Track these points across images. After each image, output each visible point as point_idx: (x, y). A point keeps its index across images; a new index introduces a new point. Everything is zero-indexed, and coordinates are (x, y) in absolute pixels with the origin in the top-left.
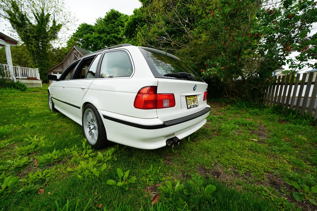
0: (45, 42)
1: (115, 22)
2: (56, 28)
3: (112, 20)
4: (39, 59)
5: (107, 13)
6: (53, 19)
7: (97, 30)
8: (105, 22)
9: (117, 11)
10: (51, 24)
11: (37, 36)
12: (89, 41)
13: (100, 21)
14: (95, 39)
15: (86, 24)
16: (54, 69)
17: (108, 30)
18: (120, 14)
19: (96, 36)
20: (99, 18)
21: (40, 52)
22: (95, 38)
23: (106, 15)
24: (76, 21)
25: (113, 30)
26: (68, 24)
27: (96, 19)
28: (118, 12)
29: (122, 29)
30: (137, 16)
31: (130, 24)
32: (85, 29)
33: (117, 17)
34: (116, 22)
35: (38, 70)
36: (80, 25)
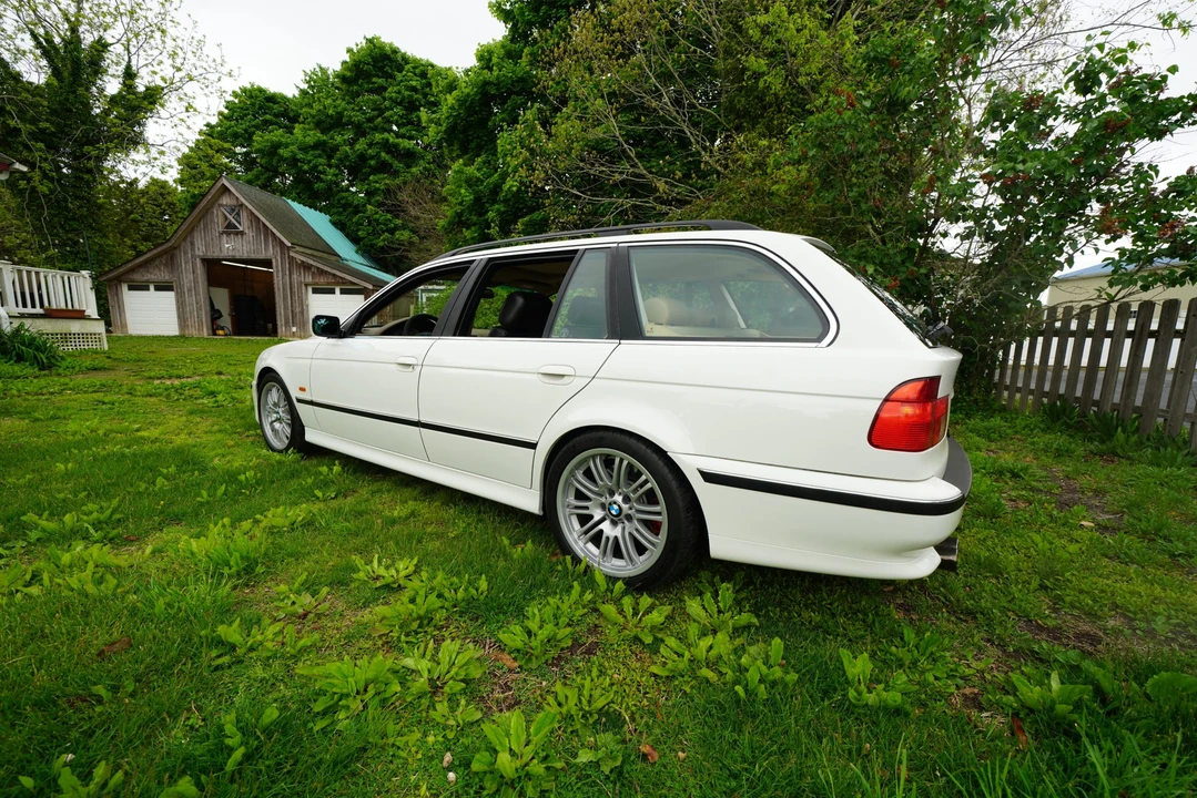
0: (90, 159)
1: (385, 89)
2: (138, 103)
3: (374, 80)
4: (62, 227)
5: (349, 51)
6: (124, 64)
7: (314, 117)
8: (344, 87)
9: (391, 44)
11: (53, 134)
12: (279, 161)
13: (318, 83)
14: (307, 153)
15: (261, 90)
16: (133, 270)
17: (358, 117)
18: (406, 59)
19: (310, 140)
20: (318, 69)
21: (66, 201)
22: (304, 149)
23: (348, 60)
24: (223, 78)
25: (380, 119)
26: (190, 88)
27: (306, 74)
28: (395, 51)
29: (431, 121)
30: (495, 73)
31: (466, 101)
32: (256, 109)
33: (391, 67)
34: (389, 90)
35: (87, 276)
36: (235, 94)
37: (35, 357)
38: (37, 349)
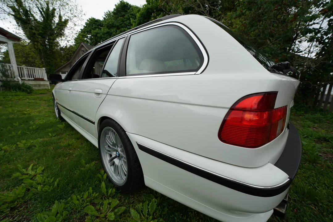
0: (51, 40)
1: (125, 15)
2: (63, 24)
3: (122, 13)
4: (46, 58)
5: (116, 5)
6: (59, 14)
7: (106, 25)
8: (114, 16)
9: (126, 3)
10: (56, 20)
11: (43, 34)
12: (98, 38)
13: (108, 15)
14: (104, 35)
15: (94, 19)
16: (62, 68)
17: (117, 24)
18: (130, 6)
19: (105, 31)
20: (108, 12)
21: (47, 51)
22: (104, 34)
23: (115, 8)
24: (83, 16)
25: (123, 24)
26: (75, 19)
27: (105, 13)
28: (128, 4)
29: (134, 22)
30: (151, 5)
31: (142, 15)
32: (93, 24)
33: (126, 9)
34: (126, 15)
35: (44, 69)
36: (88, 20)
37: (27, 90)
38: (27, 88)
